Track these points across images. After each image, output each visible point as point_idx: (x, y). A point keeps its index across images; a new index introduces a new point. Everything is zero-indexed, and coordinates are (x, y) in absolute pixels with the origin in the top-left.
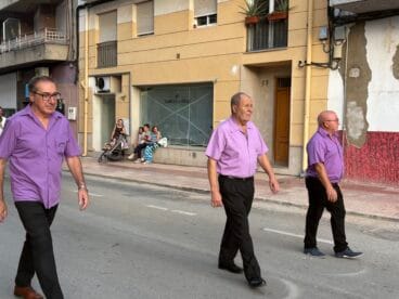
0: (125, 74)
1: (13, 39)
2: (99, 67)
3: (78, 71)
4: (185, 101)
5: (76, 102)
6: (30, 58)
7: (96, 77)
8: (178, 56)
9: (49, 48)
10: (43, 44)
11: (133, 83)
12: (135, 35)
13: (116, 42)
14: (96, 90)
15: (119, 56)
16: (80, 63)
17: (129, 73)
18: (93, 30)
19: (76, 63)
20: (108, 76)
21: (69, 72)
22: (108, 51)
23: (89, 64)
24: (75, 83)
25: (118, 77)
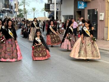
5: (104, 10)
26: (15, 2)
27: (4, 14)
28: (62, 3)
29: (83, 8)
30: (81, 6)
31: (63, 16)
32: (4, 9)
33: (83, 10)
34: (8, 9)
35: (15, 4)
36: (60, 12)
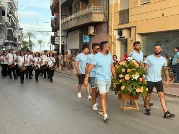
0: (133, 27)
1: (77, 12)
2: (119, 24)
3: (108, 27)
4: (168, 42)
6: (85, 21)
7: (118, 30)
8: (163, 15)
9: (94, 15)
10: (91, 13)
11: (137, 32)
12: (139, 4)
13: (129, 9)
14: (118, 37)
15: (130, 17)
16: (110, 23)
17: (135, 27)
18: (117, 4)
19: (108, 23)
20: (124, 29)
21: (104, 28)
22: (124, 15)
23: (114, 23)
24: (107, 34)
25: (130, 29)
26: (20, 34)
27: (7, 47)
28: (67, 37)
29: (88, 41)
30: (86, 40)
31: (69, 49)
32: (7, 41)
33: (88, 44)
34: (11, 41)
35: (19, 36)
36: (66, 45)
